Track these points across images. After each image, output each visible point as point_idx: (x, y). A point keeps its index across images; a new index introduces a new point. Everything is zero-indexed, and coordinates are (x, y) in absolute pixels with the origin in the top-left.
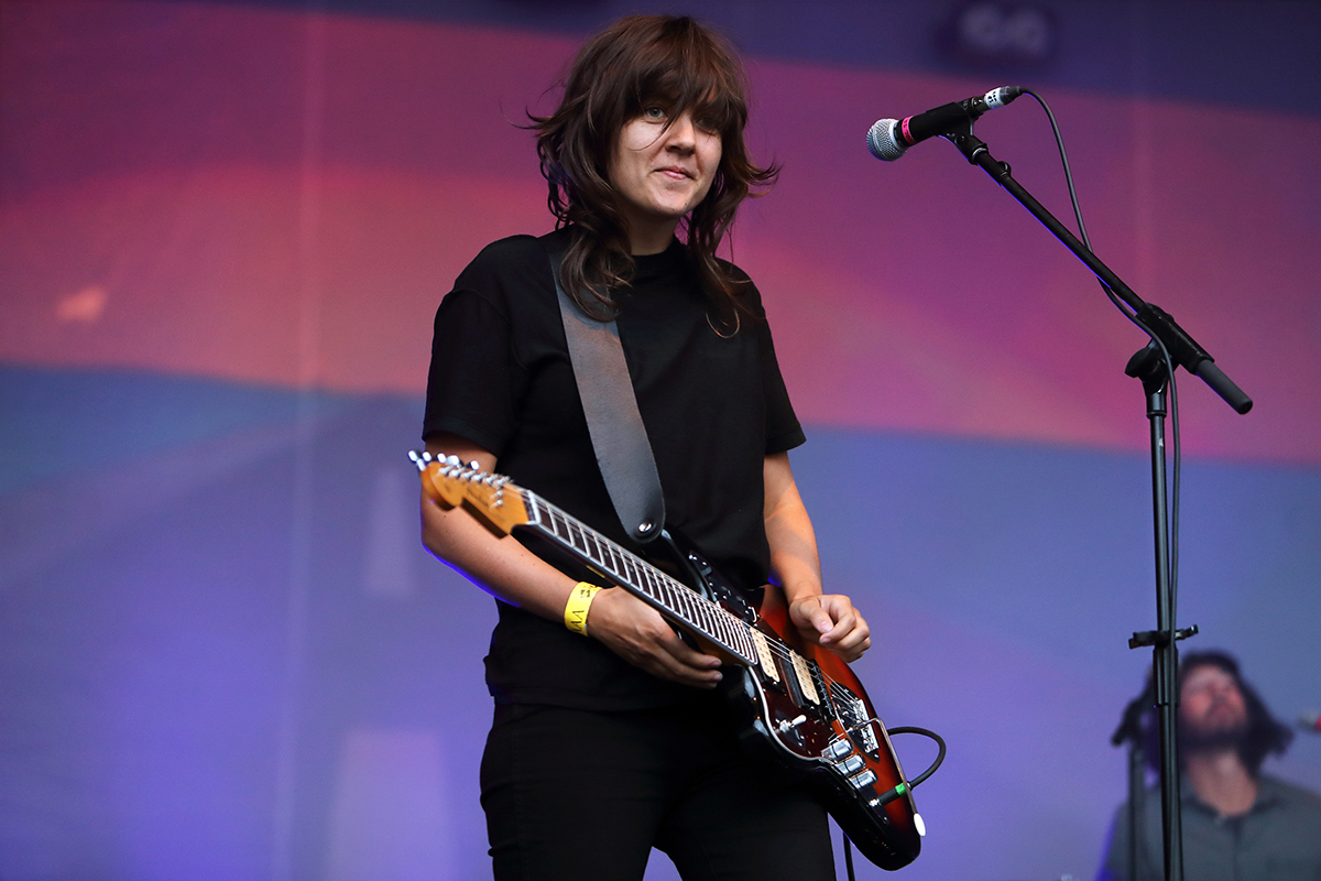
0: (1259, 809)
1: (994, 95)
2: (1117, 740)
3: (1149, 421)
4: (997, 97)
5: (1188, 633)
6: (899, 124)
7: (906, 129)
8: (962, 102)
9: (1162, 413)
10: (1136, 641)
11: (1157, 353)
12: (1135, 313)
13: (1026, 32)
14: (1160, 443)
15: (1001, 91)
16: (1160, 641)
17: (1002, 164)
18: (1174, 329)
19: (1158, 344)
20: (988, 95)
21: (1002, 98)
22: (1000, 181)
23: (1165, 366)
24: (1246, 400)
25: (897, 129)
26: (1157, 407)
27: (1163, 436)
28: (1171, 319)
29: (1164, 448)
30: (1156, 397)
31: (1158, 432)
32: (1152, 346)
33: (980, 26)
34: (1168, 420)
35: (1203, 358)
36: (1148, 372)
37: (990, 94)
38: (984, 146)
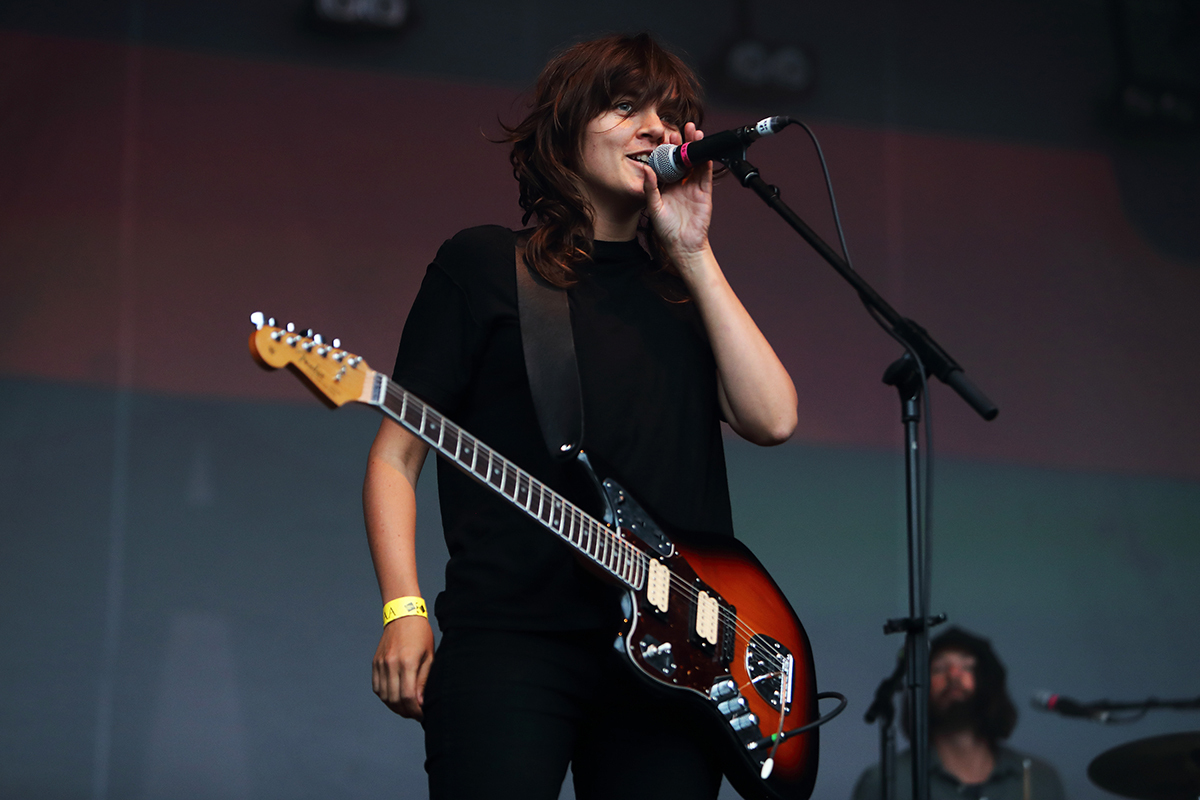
0: (996, 779)
1: (765, 124)
2: (870, 718)
3: (903, 425)
4: (768, 125)
5: (938, 621)
6: (679, 149)
7: (684, 154)
8: (736, 130)
9: (916, 419)
10: (891, 627)
11: (912, 364)
12: (890, 326)
13: (788, 67)
14: (914, 446)
15: (772, 121)
16: (913, 627)
17: (772, 187)
18: (928, 342)
19: (912, 355)
20: (759, 124)
21: (772, 127)
22: (771, 203)
23: (918, 376)
24: (992, 408)
25: (677, 154)
26: (911, 412)
27: (917, 440)
28: (924, 332)
29: (917, 451)
30: (911, 405)
31: (912, 436)
32: (907, 356)
33: (746, 61)
34: (922, 424)
35: (953, 369)
36: (903, 380)
37: (762, 123)
38: (755, 170)
